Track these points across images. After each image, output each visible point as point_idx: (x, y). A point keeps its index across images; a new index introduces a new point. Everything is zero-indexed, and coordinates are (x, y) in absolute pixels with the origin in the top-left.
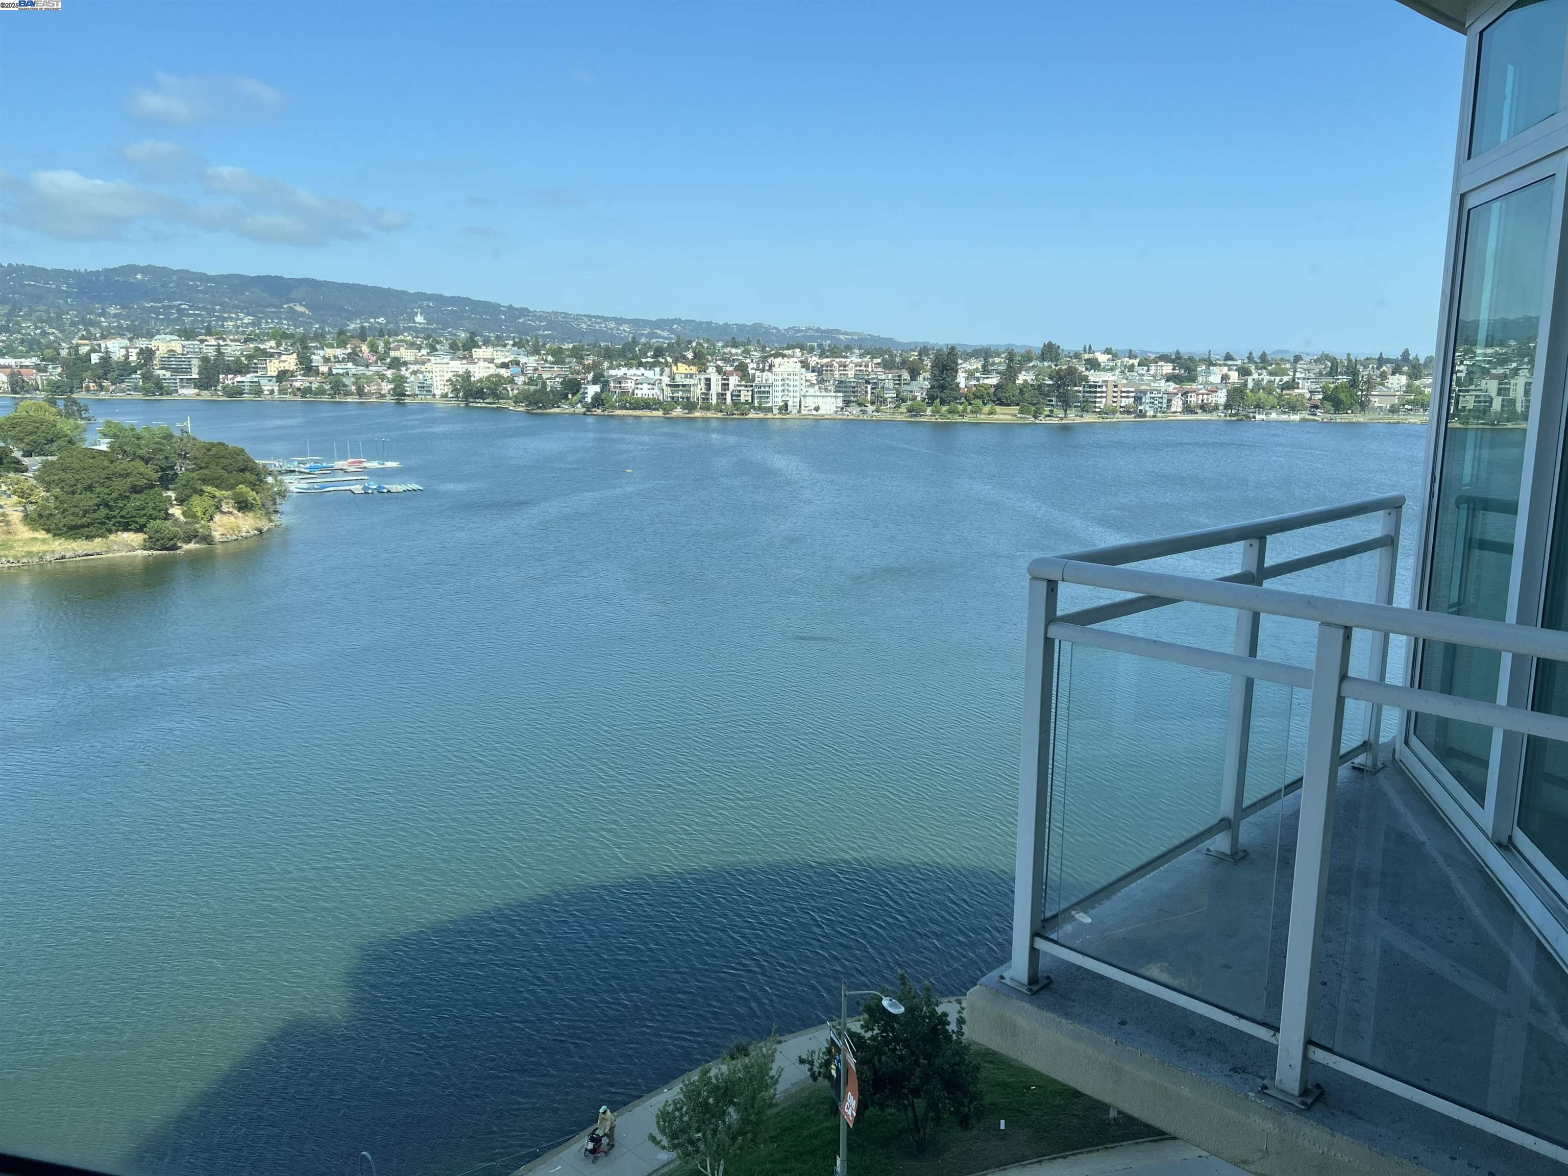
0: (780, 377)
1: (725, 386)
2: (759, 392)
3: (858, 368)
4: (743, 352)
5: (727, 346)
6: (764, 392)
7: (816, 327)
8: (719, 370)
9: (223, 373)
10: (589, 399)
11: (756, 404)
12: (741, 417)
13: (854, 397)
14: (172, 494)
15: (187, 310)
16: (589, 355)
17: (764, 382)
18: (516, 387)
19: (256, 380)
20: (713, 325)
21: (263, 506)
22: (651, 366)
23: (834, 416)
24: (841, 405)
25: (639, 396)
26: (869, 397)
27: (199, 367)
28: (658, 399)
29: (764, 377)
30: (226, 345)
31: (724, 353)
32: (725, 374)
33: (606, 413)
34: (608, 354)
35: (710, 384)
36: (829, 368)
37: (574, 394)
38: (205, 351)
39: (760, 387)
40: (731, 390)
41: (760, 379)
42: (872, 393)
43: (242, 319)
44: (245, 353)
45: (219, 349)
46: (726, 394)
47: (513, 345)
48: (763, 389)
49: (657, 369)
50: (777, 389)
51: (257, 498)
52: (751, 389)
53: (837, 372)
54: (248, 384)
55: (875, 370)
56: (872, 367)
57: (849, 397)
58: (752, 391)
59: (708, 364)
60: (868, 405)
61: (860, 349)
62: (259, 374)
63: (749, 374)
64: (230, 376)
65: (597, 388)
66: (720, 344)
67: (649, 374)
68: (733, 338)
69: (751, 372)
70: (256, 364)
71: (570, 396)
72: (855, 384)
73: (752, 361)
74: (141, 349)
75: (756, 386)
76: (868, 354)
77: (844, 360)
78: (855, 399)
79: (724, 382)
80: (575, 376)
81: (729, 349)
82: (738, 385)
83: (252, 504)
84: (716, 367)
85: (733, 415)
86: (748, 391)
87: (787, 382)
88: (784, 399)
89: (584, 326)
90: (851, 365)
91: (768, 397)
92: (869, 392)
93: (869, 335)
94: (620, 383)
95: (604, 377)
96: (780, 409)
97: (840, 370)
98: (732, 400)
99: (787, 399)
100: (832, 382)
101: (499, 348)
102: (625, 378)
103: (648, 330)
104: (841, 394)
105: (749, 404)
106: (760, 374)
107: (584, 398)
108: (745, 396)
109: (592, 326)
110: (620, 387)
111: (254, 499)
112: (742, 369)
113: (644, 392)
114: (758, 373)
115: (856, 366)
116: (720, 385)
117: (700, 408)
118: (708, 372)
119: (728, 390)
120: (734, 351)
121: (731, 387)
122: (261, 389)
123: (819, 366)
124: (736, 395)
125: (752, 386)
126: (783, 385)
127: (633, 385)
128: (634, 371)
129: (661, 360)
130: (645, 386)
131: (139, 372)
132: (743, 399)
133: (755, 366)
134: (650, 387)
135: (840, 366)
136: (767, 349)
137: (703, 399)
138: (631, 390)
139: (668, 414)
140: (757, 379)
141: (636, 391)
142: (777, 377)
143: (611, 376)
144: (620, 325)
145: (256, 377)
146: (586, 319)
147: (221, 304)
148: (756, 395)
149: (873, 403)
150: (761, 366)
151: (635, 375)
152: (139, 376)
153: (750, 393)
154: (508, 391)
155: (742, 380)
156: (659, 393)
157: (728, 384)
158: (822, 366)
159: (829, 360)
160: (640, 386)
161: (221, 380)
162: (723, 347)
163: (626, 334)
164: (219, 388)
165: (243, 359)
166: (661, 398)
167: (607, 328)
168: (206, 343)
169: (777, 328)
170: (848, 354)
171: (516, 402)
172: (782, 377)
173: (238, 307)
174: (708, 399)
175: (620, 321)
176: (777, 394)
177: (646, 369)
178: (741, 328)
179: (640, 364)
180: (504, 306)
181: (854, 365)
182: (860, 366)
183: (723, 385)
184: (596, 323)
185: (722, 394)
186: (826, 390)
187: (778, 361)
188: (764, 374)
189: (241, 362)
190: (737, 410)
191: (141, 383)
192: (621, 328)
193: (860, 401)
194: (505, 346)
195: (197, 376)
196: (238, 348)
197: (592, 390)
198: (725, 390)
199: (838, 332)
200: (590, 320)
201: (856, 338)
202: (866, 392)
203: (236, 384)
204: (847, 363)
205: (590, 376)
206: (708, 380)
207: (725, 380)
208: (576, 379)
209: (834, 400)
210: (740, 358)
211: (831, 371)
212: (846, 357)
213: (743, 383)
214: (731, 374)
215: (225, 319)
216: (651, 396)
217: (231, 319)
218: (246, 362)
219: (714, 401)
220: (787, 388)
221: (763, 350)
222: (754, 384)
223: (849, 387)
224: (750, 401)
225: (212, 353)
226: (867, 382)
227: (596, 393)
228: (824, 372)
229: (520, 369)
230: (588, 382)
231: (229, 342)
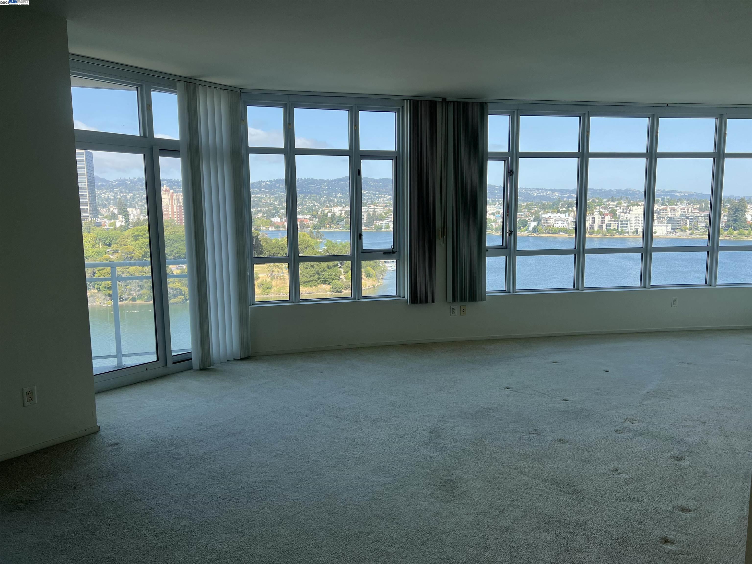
0: (634, 216)
1: (603, 221)
2: (622, 224)
3: (683, 211)
4: (618, 204)
5: (609, 201)
6: (624, 224)
7: (662, 190)
8: (600, 213)
9: (375, 220)
10: (531, 229)
11: (620, 230)
12: (611, 237)
13: (678, 226)
14: (342, 270)
15: (366, 194)
16: (535, 208)
17: (625, 219)
18: (497, 224)
19: (387, 223)
20: (603, 191)
21: (376, 275)
22: (564, 212)
23: (665, 236)
24: (670, 230)
25: (557, 227)
26: (688, 226)
27: (366, 218)
28: (566, 228)
29: (625, 216)
30: (377, 208)
31: (607, 205)
32: (603, 215)
33: (539, 235)
34: (544, 208)
35: (594, 220)
36: (664, 211)
37: (524, 227)
38: (369, 211)
39: (622, 221)
40: (606, 223)
41: (623, 218)
42: (690, 224)
43: (386, 197)
44: (384, 212)
45: (374, 210)
46: (603, 225)
47: (498, 205)
48: (624, 223)
49: (567, 214)
50: (632, 222)
51: (374, 272)
52: (617, 222)
53: (669, 213)
54: (384, 225)
55: (693, 211)
56: (691, 210)
57: (676, 226)
58: (618, 223)
59: (595, 210)
60: (687, 230)
61: (688, 200)
62: (389, 220)
63: (617, 215)
64: (378, 221)
65: (535, 224)
66: (605, 200)
67: (563, 216)
68: (612, 197)
69: (618, 214)
70: (388, 216)
71: (522, 228)
72: (679, 219)
73: (620, 208)
74: (346, 211)
75: (620, 221)
76: (692, 203)
77: (674, 206)
78: (678, 228)
79: (602, 219)
80: (525, 218)
81: (609, 202)
82: (610, 221)
83: (372, 275)
84: (599, 212)
85: (606, 236)
86: (615, 223)
87: (638, 219)
88: (636, 227)
89: (535, 194)
90: (678, 209)
91: (626, 227)
92: (688, 223)
93: (695, 193)
94: (547, 221)
95: (539, 218)
96: (633, 233)
97: (672, 212)
98: (606, 228)
99: (638, 227)
100: (665, 218)
101: (491, 206)
102: (550, 218)
103: (568, 194)
104: (670, 225)
105: (615, 230)
106: (623, 215)
107: (529, 228)
108: (614, 226)
109: (539, 194)
110: (547, 223)
111: (373, 273)
112: (613, 213)
113: (559, 225)
114: (622, 214)
115: (681, 210)
116: (600, 221)
117: (588, 233)
118: (594, 214)
119: (605, 223)
120: (612, 203)
121: (606, 222)
122: (389, 226)
123: (659, 210)
124: (608, 226)
125: (618, 221)
126: (636, 220)
127: (554, 222)
128: (555, 215)
129: (570, 209)
130: (560, 222)
131: (345, 220)
132: (612, 228)
133: (622, 211)
134: (562, 222)
135: (671, 210)
136: (631, 202)
137: (591, 228)
138: (552, 224)
139: (570, 235)
140: (621, 217)
141: (555, 225)
142: (632, 216)
143: (543, 218)
144: (554, 192)
145: (387, 221)
146: (536, 191)
147: (379, 191)
148: (620, 226)
149: (690, 229)
150: (625, 211)
151: (555, 217)
152: (344, 222)
153: (617, 224)
154: (493, 226)
155: (613, 218)
156: (566, 225)
157: (604, 220)
158: (660, 210)
159: (665, 207)
160: (557, 222)
161: (374, 223)
162: (607, 201)
163: (556, 197)
164: (373, 226)
165: (383, 214)
166: (568, 228)
167: (547, 194)
168: (370, 208)
169: (639, 191)
170: (679, 204)
171: (495, 231)
172: (635, 216)
173: (385, 192)
174: (593, 228)
175: (553, 191)
176: (632, 225)
177: (561, 214)
178: (619, 192)
179: (559, 211)
180: (497, 187)
181: (680, 209)
182: (684, 210)
183: (602, 221)
184: (541, 192)
185: (601, 225)
186: (662, 222)
187: (634, 208)
188: (626, 215)
189: (383, 216)
190: (609, 233)
191: (345, 225)
192: (554, 194)
193: (682, 228)
194: (495, 205)
195: (365, 222)
196: (382, 209)
197: (533, 224)
198: (603, 223)
199: (675, 191)
200: (538, 191)
201: (687, 194)
202: (686, 223)
203: (379, 225)
204: (676, 208)
205: (532, 218)
206: (594, 218)
207: (603, 218)
208: (525, 220)
209: (665, 228)
210: (613, 207)
211: (666, 212)
212: (676, 205)
213: (613, 219)
214: (607, 215)
215: (380, 197)
216: (562, 227)
217: (382, 197)
218: (384, 215)
219: (596, 229)
220: (638, 221)
221: (629, 202)
222: (619, 220)
223: (676, 221)
224: (616, 229)
225: (371, 212)
226: (687, 218)
227: (535, 226)
228: (662, 213)
229: (500, 216)
230: (531, 220)
231: (379, 207)
